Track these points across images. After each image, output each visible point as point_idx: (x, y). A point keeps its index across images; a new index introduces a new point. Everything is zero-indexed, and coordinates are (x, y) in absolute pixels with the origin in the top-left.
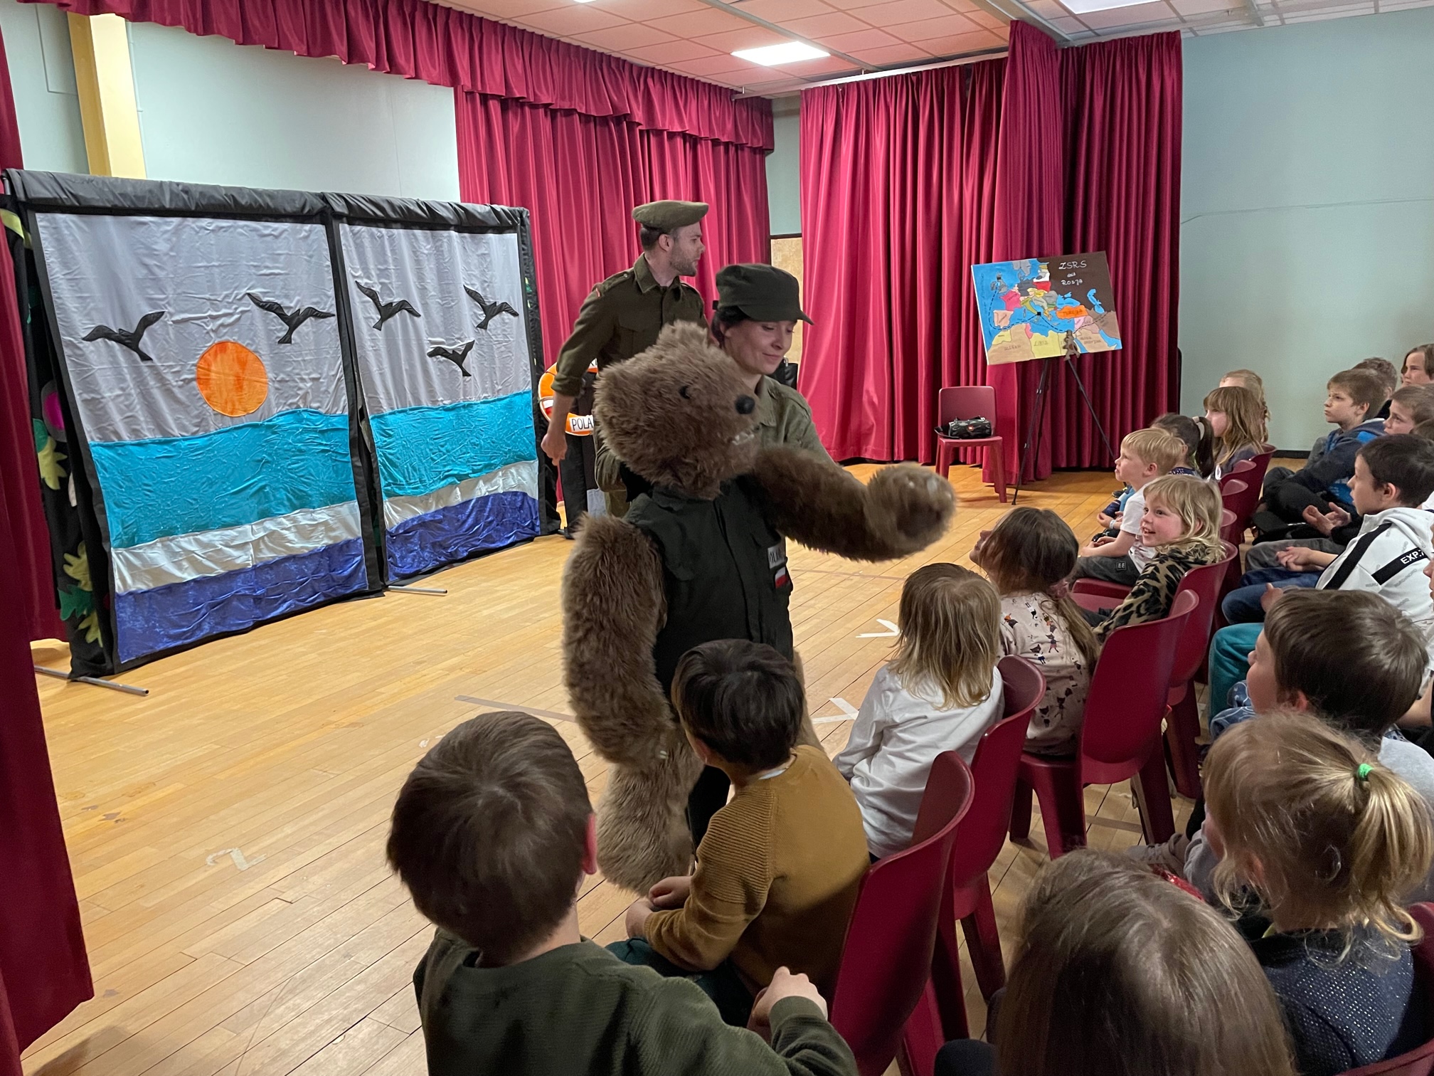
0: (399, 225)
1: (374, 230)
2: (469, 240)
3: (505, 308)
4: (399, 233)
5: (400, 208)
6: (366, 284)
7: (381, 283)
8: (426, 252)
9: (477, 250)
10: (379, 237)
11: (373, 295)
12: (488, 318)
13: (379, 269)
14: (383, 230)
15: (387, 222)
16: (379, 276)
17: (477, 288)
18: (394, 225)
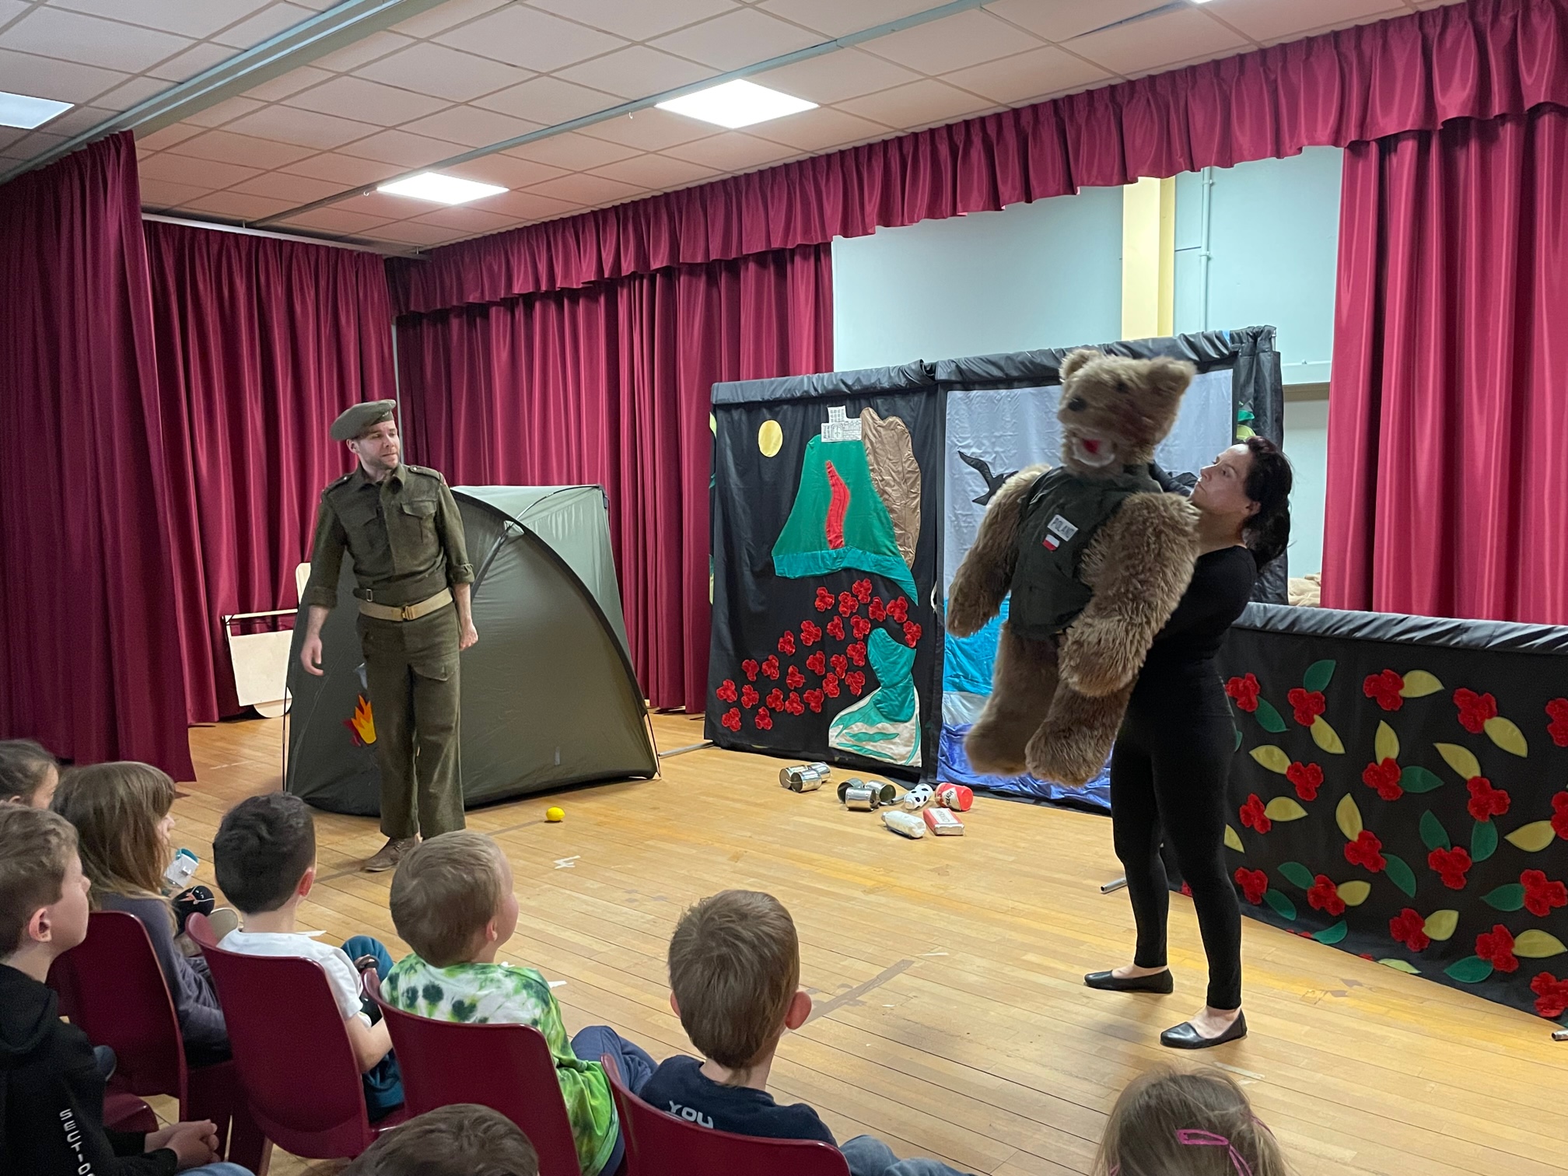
0: (1025, 384)
1: (991, 392)
5: (1022, 363)
6: (973, 453)
7: (996, 452)
10: (999, 401)
11: (980, 466)
13: (995, 437)
15: (1008, 382)
16: (994, 444)
18: (1016, 384)
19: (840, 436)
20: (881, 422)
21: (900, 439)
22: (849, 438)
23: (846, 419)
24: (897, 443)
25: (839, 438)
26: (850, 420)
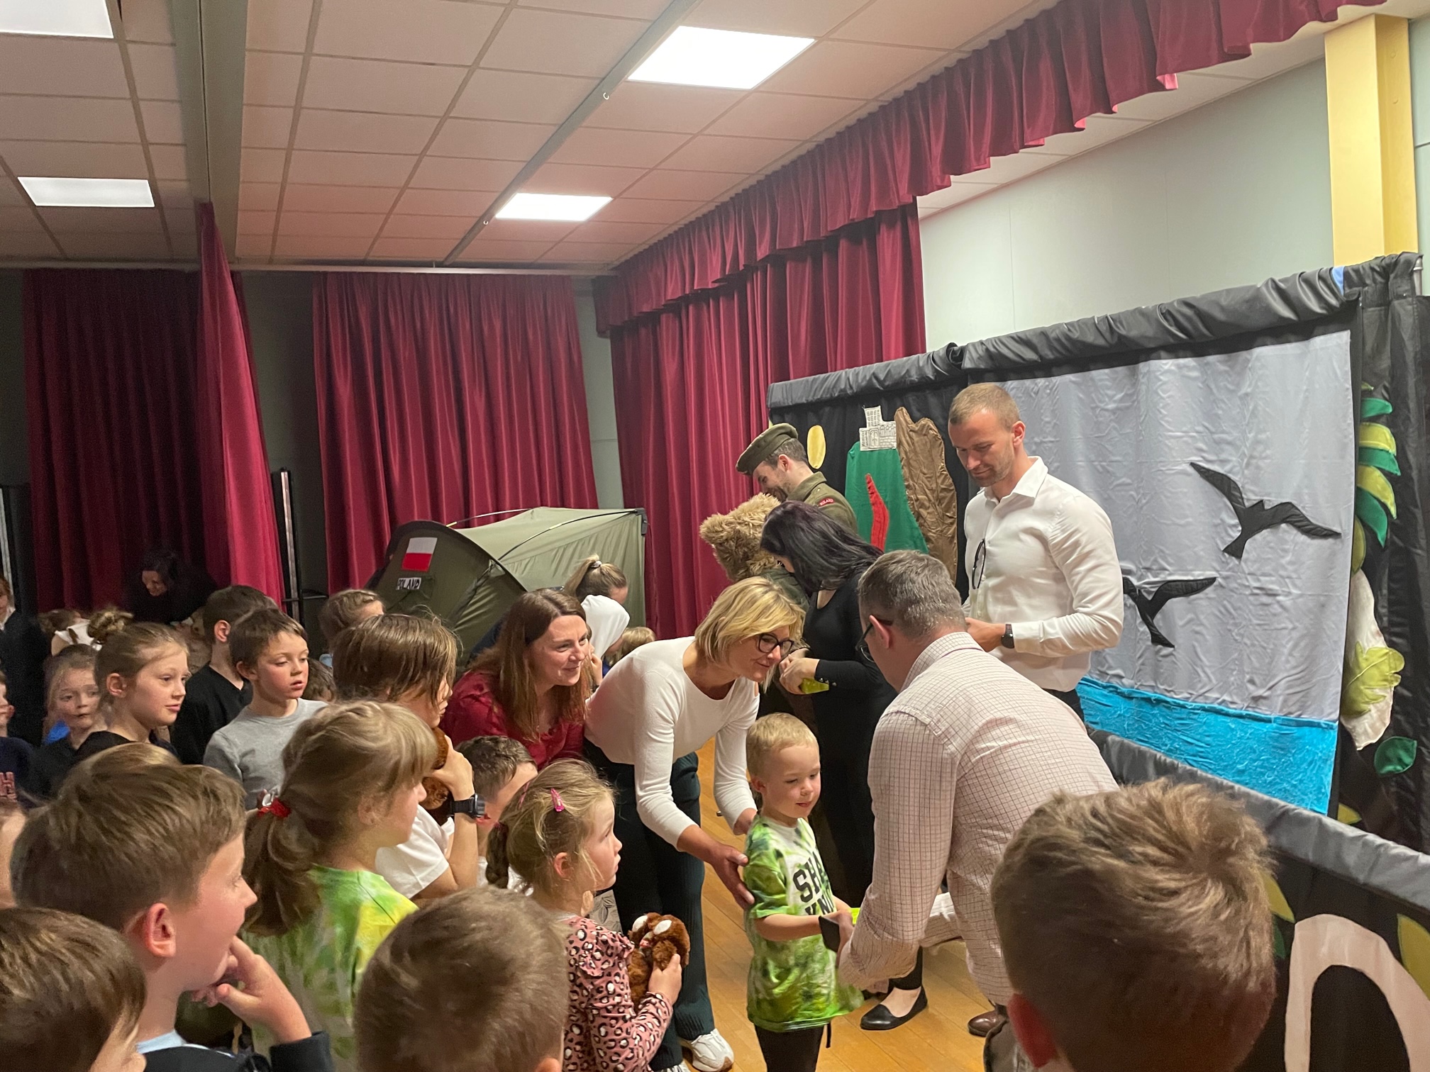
1: (1028, 382)
2: (1222, 368)
3: (1287, 515)
4: (1067, 380)
8: (1111, 406)
9: (1238, 385)
10: (1036, 393)
12: (1247, 533)
14: (1041, 382)
15: (1043, 368)
17: (1229, 466)
19: (877, 443)
20: (913, 425)
21: (932, 446)
22: (885, 446)
23: (882, 422)
24: (930, 451)
25: (876, 446)
26: (885, 423)
